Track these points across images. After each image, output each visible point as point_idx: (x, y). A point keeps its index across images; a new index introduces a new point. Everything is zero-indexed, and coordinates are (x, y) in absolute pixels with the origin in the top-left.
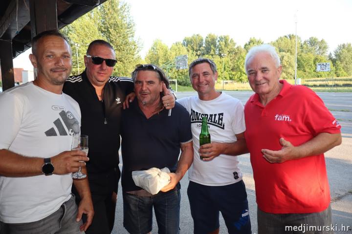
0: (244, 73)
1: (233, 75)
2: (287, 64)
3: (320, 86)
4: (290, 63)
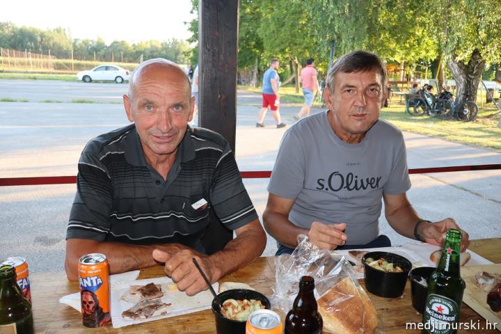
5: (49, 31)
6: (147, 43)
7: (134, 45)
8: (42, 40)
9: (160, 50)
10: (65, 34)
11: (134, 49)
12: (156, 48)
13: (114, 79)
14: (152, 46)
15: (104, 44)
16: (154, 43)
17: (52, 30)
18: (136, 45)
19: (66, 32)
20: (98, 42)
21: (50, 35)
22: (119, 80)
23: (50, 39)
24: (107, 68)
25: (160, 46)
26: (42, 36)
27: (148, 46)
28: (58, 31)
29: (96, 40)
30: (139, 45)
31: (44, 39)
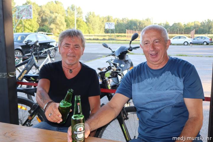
0: (27, 28)
1: (18, 29)
2: (60, 23)
3: (94, 39)
4: (61, 22)
5: (143, 21)
6: (192, 23)
7: (185, 25)
8: (139, 25)
9: (200, 26)
10: (150, 21)
11: (185, 27)
12: (198, 25)
13: (183, 43)
14: (195, 25)
15: (169, 25)
16: (196, 23)
17: (145, 20)
18: (186, 24)
19: (151, 20)
20: (166, 24)
21: (143, 22)
22: (186, 44)
23: (143, 24)
24: (180, 37)
25: (200, 25)
26: (140, 23)
27: (193, 25)
28: (147, 20)
29: (165, 24)
30: (188, 25)
31: (140, 24)
